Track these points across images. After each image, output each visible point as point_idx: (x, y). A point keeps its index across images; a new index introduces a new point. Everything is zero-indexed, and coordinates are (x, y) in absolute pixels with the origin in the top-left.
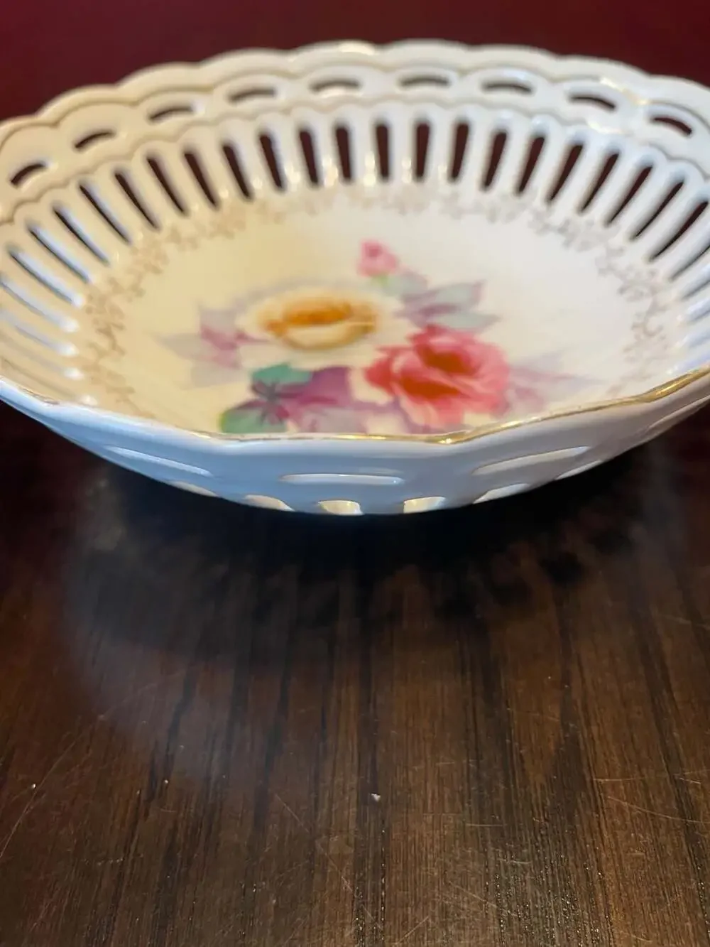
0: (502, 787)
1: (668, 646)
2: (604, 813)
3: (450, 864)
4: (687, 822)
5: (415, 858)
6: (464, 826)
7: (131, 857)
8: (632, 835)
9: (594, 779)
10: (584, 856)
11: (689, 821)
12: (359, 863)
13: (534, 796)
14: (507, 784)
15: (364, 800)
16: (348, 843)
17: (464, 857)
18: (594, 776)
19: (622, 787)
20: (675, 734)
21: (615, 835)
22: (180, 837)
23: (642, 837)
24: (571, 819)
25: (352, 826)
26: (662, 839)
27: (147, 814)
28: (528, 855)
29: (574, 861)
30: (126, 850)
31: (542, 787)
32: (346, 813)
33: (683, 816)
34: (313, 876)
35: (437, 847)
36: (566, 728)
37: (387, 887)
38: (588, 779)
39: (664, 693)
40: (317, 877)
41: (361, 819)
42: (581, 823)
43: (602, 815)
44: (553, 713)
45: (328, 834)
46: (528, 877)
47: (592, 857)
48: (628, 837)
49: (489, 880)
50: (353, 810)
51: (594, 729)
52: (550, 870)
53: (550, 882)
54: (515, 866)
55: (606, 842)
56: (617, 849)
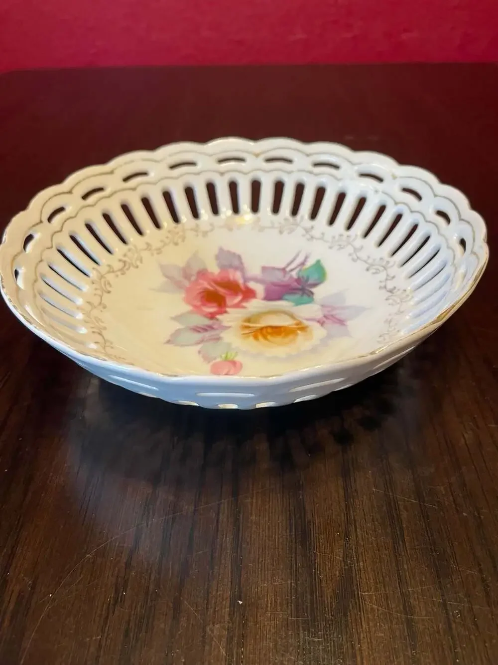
0: (309, 597)
1: (404, 515)
3: (279, 640)
4: (407, 618)
5: (260, 637)
6: (288, 619)
7: (105, 635)
8: (378, 624)
9: (360, 593)
10: (351, 636)
11: (409, 616)
12: (230, 639)
13: (326, 602)
14: (312, 595)
15: (233, 604)
16: (223, 628)
17: (287, 636)
18: (359, 591)
19: (374, 597)
20: (405, 567)
21: (368, 625)
22: (132, 625)
23: (383, 625)
24: (345, 615)
25: (227, 618)
27: (114, 612)
28: (321, 635)
29: (346, 639)
30: (103, 631)
31: (331, 597)
32: (224, 611)
33: (406, 614)
34: (204, 647)
35: (273, 631)
36: (345, 563)
37: (245, 653)
38: (356, 593)
40: (207, 648)
41: (231, 614)
42: (351, 617)
43: (362, 613)
44: (339, 554)
45: (213, 623)
46: (320, 647)
47: (356, 637)
48: (375, 625)
49: (299, 649)
50: (227, 609)
51: (361, 563)
52: (333, 643)
53: (332, 650)
54: (314, 641)
55: (364, 628)
56: (369, 632)
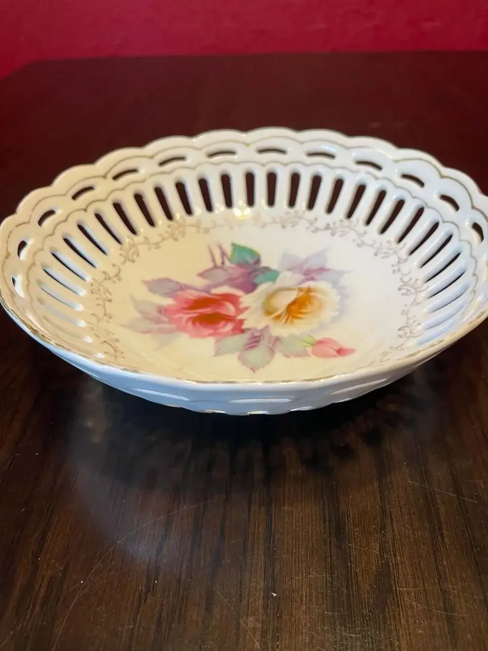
0: (345, 592)
1: (442, 509)
2: (402, 608)
3: (315, 635)
4: (448, 615)
5: (296, 631)
6: (324, 613)
7: (137, 625)
8: (417, 621)
9: (398, 588)
10: (390, 631)
11: (449, 614)
12: (264, 633)
13: (363, 596)
14: (348, 589)
15: (267, 597)
16: (257, 620)
17: (323, 631)
18: (397, 587)
19: (413, 594)
20: (445, 563)
21: (408, 621)
22: (164, 614)
23: (423, 623)
24: (383, 611)
25: (261, 611)
26: (434, 623)
27: (146, 599)
28: (359, 631)
29: (385, 636)
30: (134, 620)
31: (368, 592)
32: (257, 604)
33: (446, 610)
34: (238, 639)
35: (308, 625)
36: (382, 557)
37: (280, 647)
38: (394, 588)
39: (440, 538)
40: (241, 640)
41: (265, 608)
42: (389, 613)
43: (401, 610)
44: (376, 549)
45: (247, 616)
46: (358, 643)
47: (394, 634)
48: (415, 622)
49: (335, 644)
50: (261, 602)
51: (399, 558)
52: (370, 639)
53: (370, 647)
54: (351, 637)
55: (403, 625)
56: (409, 629)
